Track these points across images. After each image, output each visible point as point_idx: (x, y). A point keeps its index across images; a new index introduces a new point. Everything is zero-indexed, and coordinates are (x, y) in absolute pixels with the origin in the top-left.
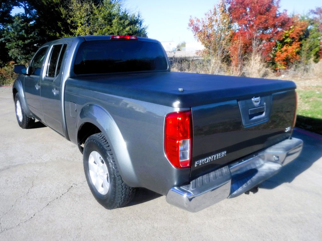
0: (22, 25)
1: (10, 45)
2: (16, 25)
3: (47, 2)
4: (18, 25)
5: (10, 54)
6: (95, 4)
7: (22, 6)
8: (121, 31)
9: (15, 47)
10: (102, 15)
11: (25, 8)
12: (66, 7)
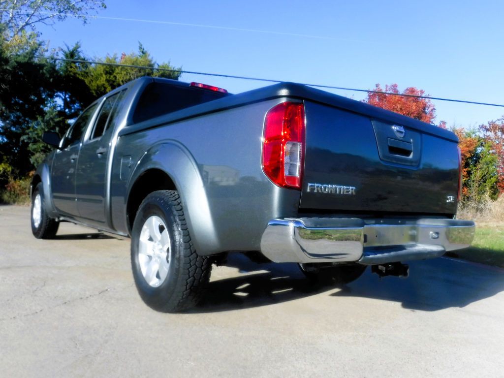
0: (58, 119)
1: (35, 147)
2: (48, 119)
4: (52, 119)
5: (32, 160)
7: (60, 97)
9: (42, 150)
11: (65, 100)
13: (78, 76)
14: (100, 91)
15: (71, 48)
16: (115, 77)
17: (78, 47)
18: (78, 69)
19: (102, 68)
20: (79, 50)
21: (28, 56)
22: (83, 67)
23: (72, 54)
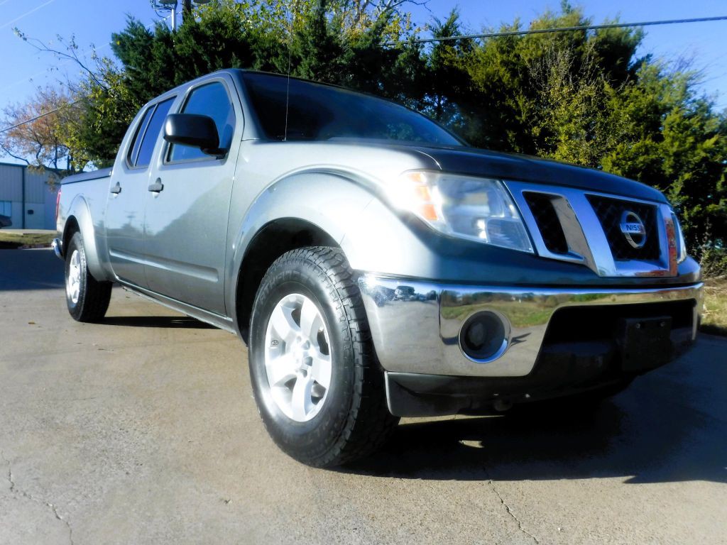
3: (488, 83)
6: (611, 83)
8: (686, 151)
10: (632, 107)
12: (531, 95)
13: (455, 65)
14: (492, 83)
15: (444, 22)
16: (518, 56)
17: (454, 17)
18: (455, 55)
19: (494, 44)
20: (457, 22)
21: (371, 38)
22: (465, 51)
23: (446, 32)
